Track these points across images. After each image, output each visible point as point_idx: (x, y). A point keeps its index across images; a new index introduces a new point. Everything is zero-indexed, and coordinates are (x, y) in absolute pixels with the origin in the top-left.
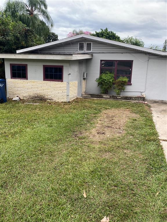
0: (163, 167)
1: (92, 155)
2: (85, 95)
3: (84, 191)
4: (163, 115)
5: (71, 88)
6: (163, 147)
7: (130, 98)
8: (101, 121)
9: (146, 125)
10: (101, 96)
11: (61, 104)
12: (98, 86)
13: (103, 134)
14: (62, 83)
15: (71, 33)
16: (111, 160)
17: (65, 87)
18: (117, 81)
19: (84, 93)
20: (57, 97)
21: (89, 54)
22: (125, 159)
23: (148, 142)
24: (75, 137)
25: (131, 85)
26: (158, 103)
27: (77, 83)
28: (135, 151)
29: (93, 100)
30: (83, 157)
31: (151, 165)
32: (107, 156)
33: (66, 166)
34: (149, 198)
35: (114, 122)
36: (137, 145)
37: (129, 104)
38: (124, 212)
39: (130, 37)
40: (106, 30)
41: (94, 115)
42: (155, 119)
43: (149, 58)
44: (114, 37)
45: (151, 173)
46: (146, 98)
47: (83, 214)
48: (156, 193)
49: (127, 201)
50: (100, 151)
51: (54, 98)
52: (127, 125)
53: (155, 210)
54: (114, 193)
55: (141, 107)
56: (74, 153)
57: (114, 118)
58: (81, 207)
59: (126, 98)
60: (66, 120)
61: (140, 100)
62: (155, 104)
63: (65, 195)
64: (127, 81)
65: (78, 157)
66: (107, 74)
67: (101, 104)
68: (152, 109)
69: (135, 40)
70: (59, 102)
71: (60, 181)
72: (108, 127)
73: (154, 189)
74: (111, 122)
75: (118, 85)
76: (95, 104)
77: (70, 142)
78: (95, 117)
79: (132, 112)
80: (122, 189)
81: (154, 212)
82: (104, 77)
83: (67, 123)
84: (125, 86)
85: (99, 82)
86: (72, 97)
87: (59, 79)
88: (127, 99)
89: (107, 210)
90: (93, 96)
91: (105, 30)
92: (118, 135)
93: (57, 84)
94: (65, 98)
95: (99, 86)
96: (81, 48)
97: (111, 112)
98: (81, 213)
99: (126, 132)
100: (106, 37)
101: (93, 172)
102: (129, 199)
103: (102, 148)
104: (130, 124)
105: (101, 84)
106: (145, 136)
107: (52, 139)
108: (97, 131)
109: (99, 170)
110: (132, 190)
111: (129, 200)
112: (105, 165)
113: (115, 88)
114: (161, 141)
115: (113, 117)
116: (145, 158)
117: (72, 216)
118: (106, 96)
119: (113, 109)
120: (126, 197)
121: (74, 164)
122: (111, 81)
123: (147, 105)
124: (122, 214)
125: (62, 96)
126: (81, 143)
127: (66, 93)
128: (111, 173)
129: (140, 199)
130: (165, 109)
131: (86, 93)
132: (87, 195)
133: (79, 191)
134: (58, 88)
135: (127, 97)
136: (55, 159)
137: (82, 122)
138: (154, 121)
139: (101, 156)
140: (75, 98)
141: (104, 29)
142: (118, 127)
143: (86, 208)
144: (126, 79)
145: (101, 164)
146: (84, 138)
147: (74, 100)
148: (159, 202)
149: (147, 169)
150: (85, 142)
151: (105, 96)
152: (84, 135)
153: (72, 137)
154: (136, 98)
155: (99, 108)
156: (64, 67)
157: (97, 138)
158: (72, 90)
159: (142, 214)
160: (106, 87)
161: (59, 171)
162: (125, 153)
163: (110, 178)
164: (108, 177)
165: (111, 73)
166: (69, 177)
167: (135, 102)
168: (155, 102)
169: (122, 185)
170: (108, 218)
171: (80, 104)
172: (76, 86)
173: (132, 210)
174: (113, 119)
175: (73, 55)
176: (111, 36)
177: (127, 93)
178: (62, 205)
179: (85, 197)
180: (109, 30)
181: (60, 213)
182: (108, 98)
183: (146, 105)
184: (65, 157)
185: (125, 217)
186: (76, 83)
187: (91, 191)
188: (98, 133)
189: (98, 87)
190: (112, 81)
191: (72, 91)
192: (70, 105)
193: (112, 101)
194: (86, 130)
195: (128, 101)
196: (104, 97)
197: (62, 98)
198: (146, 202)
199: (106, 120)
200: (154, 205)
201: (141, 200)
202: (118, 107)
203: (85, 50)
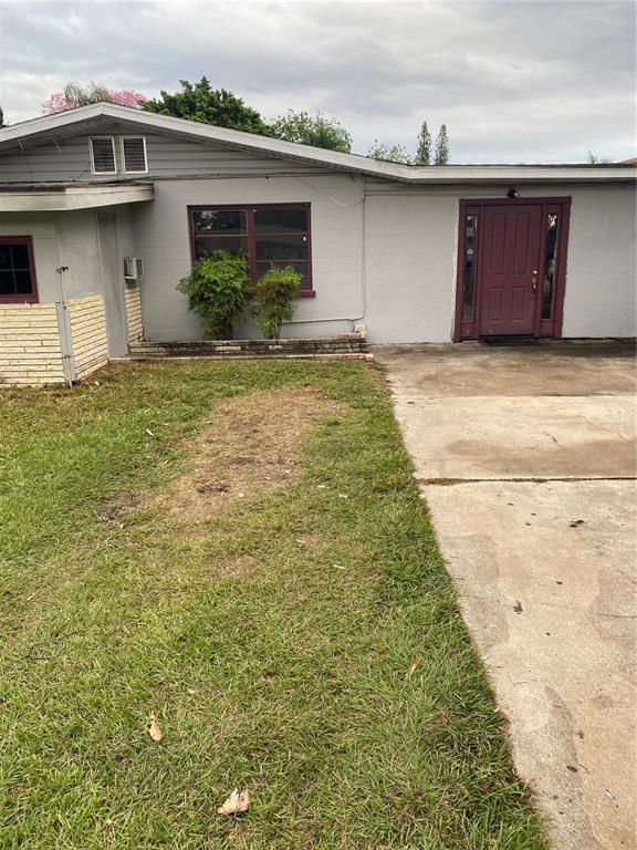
0: (429, 572)
1: (180, 576)
2: (144, 350)
3: (152, 717)
4: (428, 393)
5: (79, 326)
6: (429, 505)
7: (314, 347)
8: (211, 442)
9: (370, 436)
10: (208, 345)
11: (41, 393)
12: (191, 308)
13: (221, 490)
14: (35, 306)
15: (58, 96)
16: (252, 582)
17: (50, 324)
18: (259, 284)
19: (136, 343)
20: (23, 368)
21: (138, 185)
22: (301, 570)
23: (379, 496)
24: (112, 519)
25: (313, 295)
26: (409, 356)
27: (101, 302)
28: (336, 534)
29: (178, 365)
30: (144, 590)
31: (390, 574)
32: (237, 569)
33: (77, 639)
34: (386, 689)
35: (260, 441)
36: (344, 512)
37: (312, 369)
38: (303, 757)
39: (297, 112)
40: (204, 84)
41: (184, 425)
42: (401, 411)
43: (367, 193)
44: (239, 115)
45: (393, 603)
46: (369, 342)
47: (151, 805)
48: (407, 667)
49: (313, 717)
50: (211, 556)
51: (7, 374)
52: (306, 446)
53: (404, 727)
54: (266, 699)
55: (355, 373)
56: (108, 584)
57: (260, 427)
58: (141, 782)
59: (302, 347)
60: (67, 458)
61: (350, 350)
62: (401, 360)
63: (75, 751)
64: (297, 283)
65: (123, 595)
66: (221, 259)
67: (208, 377)
68: (390, 377)
69: (316, 125)
70: (33, 386)
71: (51, 701)
72: (241, 461)
73: (401, 654)
74: (250, 442)
75: (268, 301)
76: (185, 381)
77: (90, 540)
78: (189, 429)
79: (324, 396)
80: (293, 679)
81: (403, 733)
82: (209, 270)
83: (73, 467)
84: (293, 304)
85: (191, 293)
86: (88, 360)
87: (20, 292)
88: (306, 352)
89: (239, 766)
90: (174, 348)
91: (198, 86)
92: (276, 485)
93: (14, 312)
94: (56, 368)
95: (196, 308)
96: (104, 159)
97: (249, 404)
98: (145, 800)
99: (303, 472)
100: (208, 114)
101: (185, 640)
102: (320, 708)
103: (216, 543)
104: (318, 441)
105: (202, 299)
106: (368, 476)
107: (13, 541)
108: (198, 485)
109: (208, 627)
110: (330, 675)
111: (317, 714)
112: (230, 604)
113: (257, 311)
114: (422, 487)
115: (255, 421)
116: (373, 554)
117: (109, 822)
118: (228, 345)
119: (256, 393)
120: (309, 702)
121: (107, 623)
122: (238, 285)
123: (375, 365)
124: (296, 766)
125: (40, 362)
126: (135, 538)
127: (59, 349)
128: (255, 629)
129: (355, 700)
130: (433, 373)
131: (144, 339)
132: (163, 730)
133: (132, 721)
134: (20, 331)
135: (305, 343)
136: (30, 620)
137: (138, 458)
138: (399, 418)
139: (216, 575)
140: (99, 365)
141: (194, 82)
142: (275, 458)
143: (162, 777)
144: (290, 277)
145: (215, 604)
146: (147, 519)
147: (96, 372)
148: (418, 697)
149: (377, 590)
150: (149, 533)
151: (224, 345)
152: (145, 507)
153: (97, 522)
154: (333, 342)
155: (203, 393)
156: (35, 242)
157: (200, 509)
158: (82, 331)
159: (364, 748)
160: (223, 311)
161: (47, 661)
162: (303, 549)
163: (248, 651)
164: (243, 645)
165: (234, 253)
166: (88, 677)
167: (330, 359)
168: (402, 351)
169: (294, 663)
170: (245, 794)
171: (122, 387)
172: (100, 314)
173: (328, 746)
174: (255, 431)
175: (68, 191)
176: (226, 110)
177: (303, 327)
178: (65, 791)
179: (157, 737)
180: (215, 88)
181: (56, 825)
182: (235, 353)
183: (370, 367)
184: (69, 605)
185: (305, 776)
186: (98, 302)
187: (180, 712)
188: (201, 492)
189: (192, 312)
190: (243, 286)
191: (85, 336)
192: (79, 393)
193: (248, 362)
194: (153, 485)
195: (307, 358)
196: (221, 348)
197: (43, 368)
198: (377, 703)
199: (231, 436)
200: (403, 711)
201: (360, 703)
202: (271, 382)
203: (121, 169)
